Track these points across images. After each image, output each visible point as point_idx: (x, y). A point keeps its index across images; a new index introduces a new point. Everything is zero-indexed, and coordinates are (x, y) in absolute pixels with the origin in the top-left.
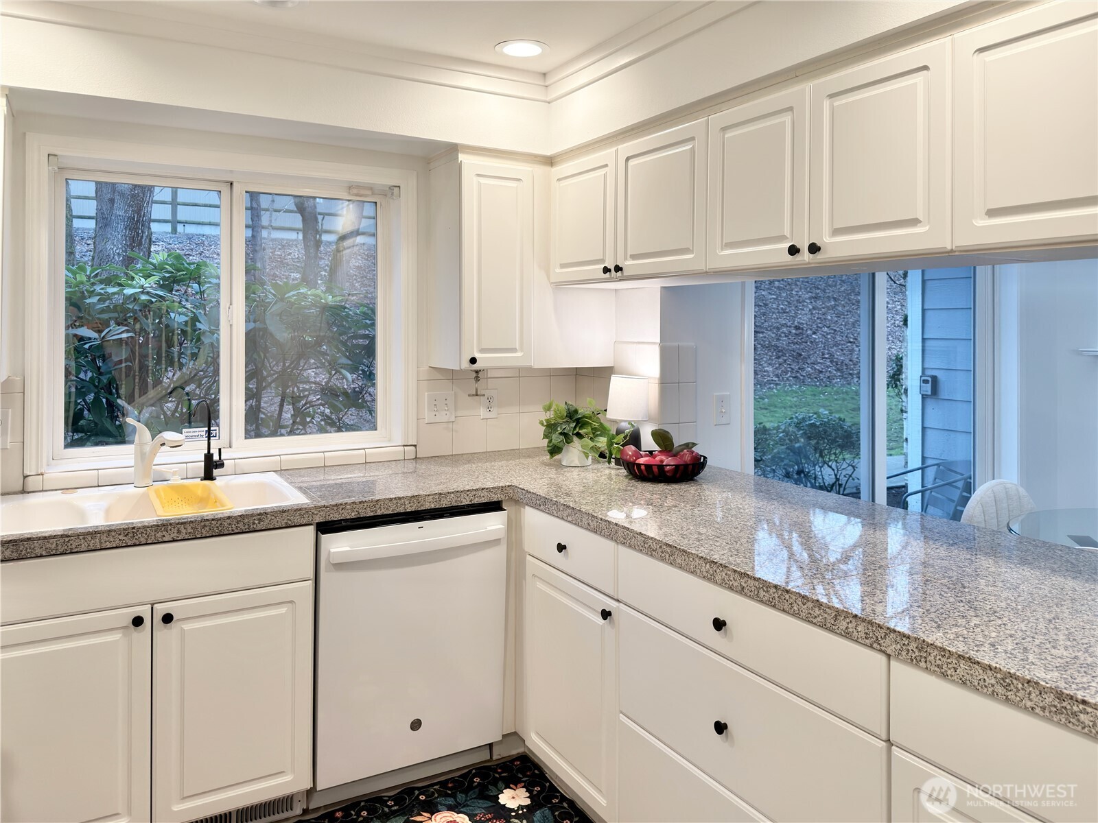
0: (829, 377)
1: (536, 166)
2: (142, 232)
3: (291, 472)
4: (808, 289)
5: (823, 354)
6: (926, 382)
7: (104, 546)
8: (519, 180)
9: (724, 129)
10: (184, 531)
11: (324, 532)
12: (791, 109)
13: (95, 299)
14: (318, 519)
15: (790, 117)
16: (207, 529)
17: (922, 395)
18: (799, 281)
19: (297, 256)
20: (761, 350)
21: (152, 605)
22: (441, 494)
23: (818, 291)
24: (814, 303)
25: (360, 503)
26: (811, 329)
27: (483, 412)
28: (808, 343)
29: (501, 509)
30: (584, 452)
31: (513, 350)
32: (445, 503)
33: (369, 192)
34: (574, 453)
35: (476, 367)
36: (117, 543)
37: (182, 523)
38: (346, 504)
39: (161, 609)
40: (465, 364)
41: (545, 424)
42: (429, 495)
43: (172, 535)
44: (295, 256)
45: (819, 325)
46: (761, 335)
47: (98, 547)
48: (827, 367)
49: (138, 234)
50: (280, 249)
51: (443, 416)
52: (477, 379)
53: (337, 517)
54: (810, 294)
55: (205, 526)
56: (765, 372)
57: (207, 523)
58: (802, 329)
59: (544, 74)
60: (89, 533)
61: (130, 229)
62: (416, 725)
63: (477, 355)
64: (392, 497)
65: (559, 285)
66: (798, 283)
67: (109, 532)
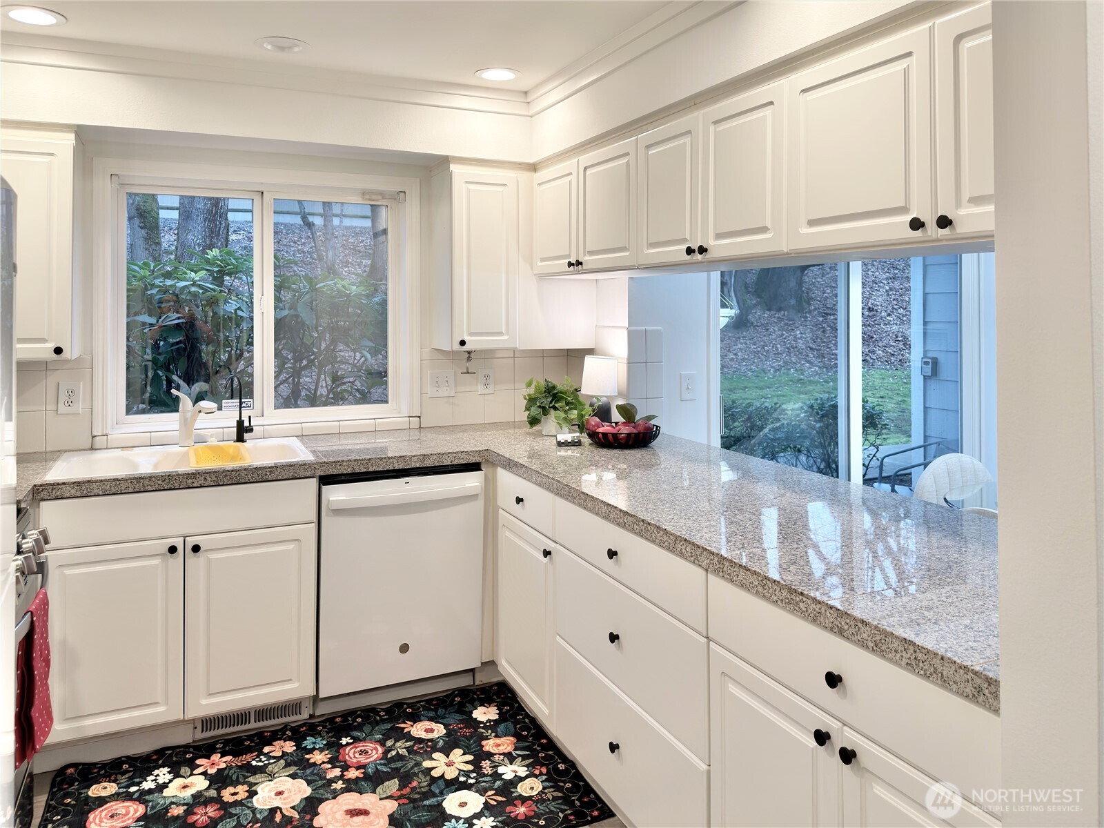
0: (900, 360)
1: (520, 172)
2: (220, 223)
3: (310, 437)
4: (886, 269)
5: (897, 337)
6: (926, 363)
7: (146, 489)
8: (504, 185)
9: (648, 147)
10: (209, 479)
11: (325, 484)
12: (689, 132)
13: (154, 291)
14: (319, 473)
15: (689, 139)
16: (228, 478)
17: (924, 376)
18: (876, 261)
19: (369, 243)
20: (831, 333)
21: (185, 537)
22: (425, 455)
23: (897, 271)
24: (891, 284)
25: (355, 460)
26: (886, 311)
27: (480, 389)
28: (882, 326)
29: (479, 469)
30: (558, 423)
31: (501, 334)
32: (428, 463)
33: (380, 197)
34: (550, 424)
35: (466, 347)
36: (156, 487)
37: (208, 473)
38: (343, 461)
39: (191, 541)
40: (457, 346)
41: (527, 398)
42: (414, 456)
43: (200, 482)
44: (367, 243)
45: (895, 307)
46: (832, 317)
47: (142, 489)
48: (900, 350)
49: (216, 225)
50: (353, 237)
51: (444, 392)
52: (469, 359)
53: (335, 472)
54: (887, 274)
55: (226, 475)
56: (833, 355)
57: (228, 473)
58: (876, 311)
59: (526, 93)
60: (134, 478)
61: (209, 221)
62: (404, 648)
63: (466, 338)
64: (382, 457)
65: (542, 277)
66: (875, 263)
67: (151, 477)
